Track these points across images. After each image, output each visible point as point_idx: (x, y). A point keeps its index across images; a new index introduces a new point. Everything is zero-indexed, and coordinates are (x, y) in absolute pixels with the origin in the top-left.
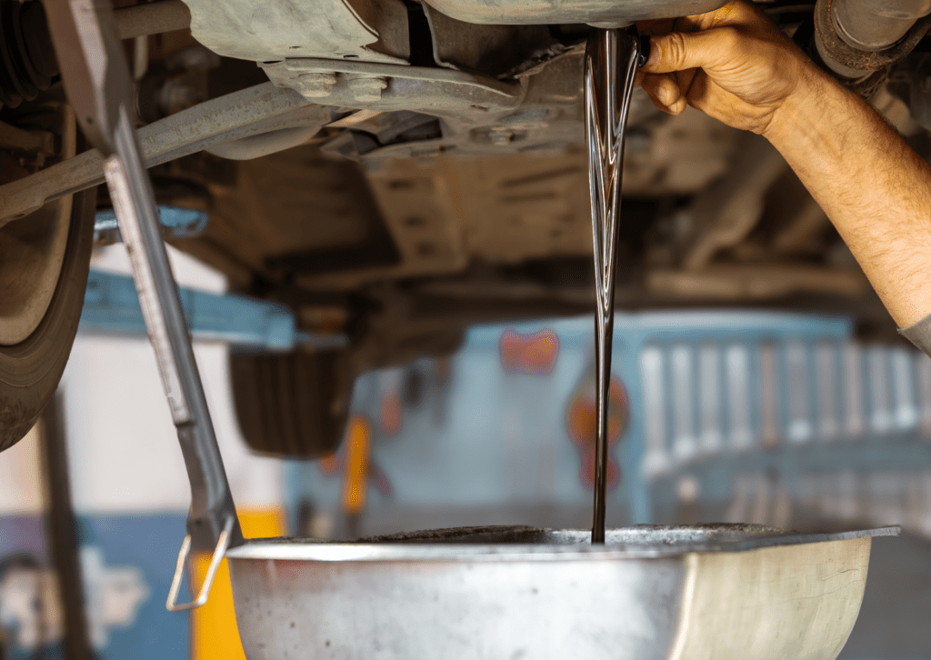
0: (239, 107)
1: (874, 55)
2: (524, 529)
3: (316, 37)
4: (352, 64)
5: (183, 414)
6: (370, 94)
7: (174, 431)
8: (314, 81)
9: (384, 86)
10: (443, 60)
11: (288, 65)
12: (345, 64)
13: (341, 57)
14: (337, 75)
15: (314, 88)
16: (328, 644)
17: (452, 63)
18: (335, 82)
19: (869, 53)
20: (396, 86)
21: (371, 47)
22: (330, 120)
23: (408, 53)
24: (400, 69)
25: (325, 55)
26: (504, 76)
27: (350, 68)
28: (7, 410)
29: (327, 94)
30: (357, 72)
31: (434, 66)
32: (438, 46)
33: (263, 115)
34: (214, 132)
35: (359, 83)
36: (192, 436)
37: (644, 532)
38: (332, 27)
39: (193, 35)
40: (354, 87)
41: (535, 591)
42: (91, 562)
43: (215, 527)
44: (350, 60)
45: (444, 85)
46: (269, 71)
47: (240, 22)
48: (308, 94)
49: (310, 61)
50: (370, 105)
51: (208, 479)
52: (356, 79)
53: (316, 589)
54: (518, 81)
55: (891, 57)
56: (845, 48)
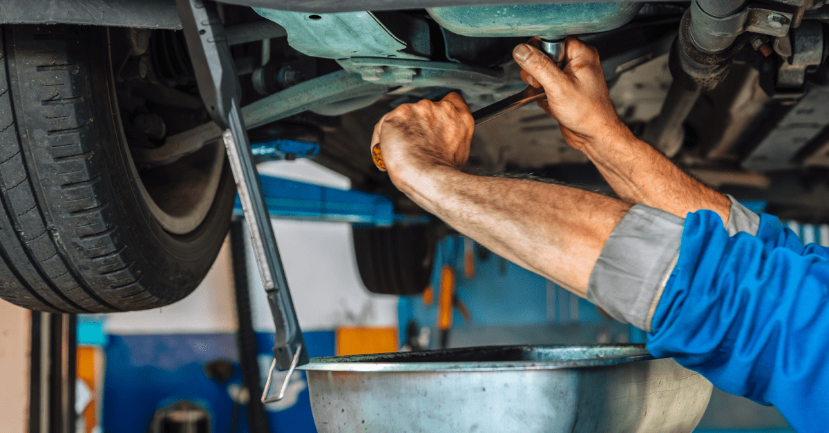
0: (326, 85)
1: (714, 57)
2: (509, 348)
3: (366, 46)
4: (393, 61)
5: (271, 285)
6: (405, 78)
7: (265, 295)
8: (369, 71)
9: (415, 73)
10: (452, 57)
11: (353, 61)
12: (389, 60)
13: (386, 56)
14: (384, 67)
15: (370, 75)
16: (363, 422)
17: (457, 59)
18: (383, 71)
19: (711, 55)
20: (423, 73)
21: (403, 51)
22: (387, 91)
23: (429, 53)
24: (424, 63)
25: (376, 55)
26: (493, 65)
27: (391, 63)
28: (180, 276)
29: (378, 79)
30: (396, 66)
31: (447, 61)
32: (449, 48)
33: (341, 90)
34: (310, 101)
35: (398, 72)
36: (276, 298)
37: (585, 349)
38: (376, 40)
39: (290, 44)
40: (396, 74)
41: (484, 390)
42: (268, 365)
43: (290, 352)
44: (391, 58)
45: (453, 72)
46: (342, 64)
47: (318, 38)
48: (365, 78)
49: (366, 59)
50: (408, 84)
51: (286, 323)
52: (396, 69)
53: (356, 389)
54: (502, 68)
55: (724, 58)
56: (696, 52)
